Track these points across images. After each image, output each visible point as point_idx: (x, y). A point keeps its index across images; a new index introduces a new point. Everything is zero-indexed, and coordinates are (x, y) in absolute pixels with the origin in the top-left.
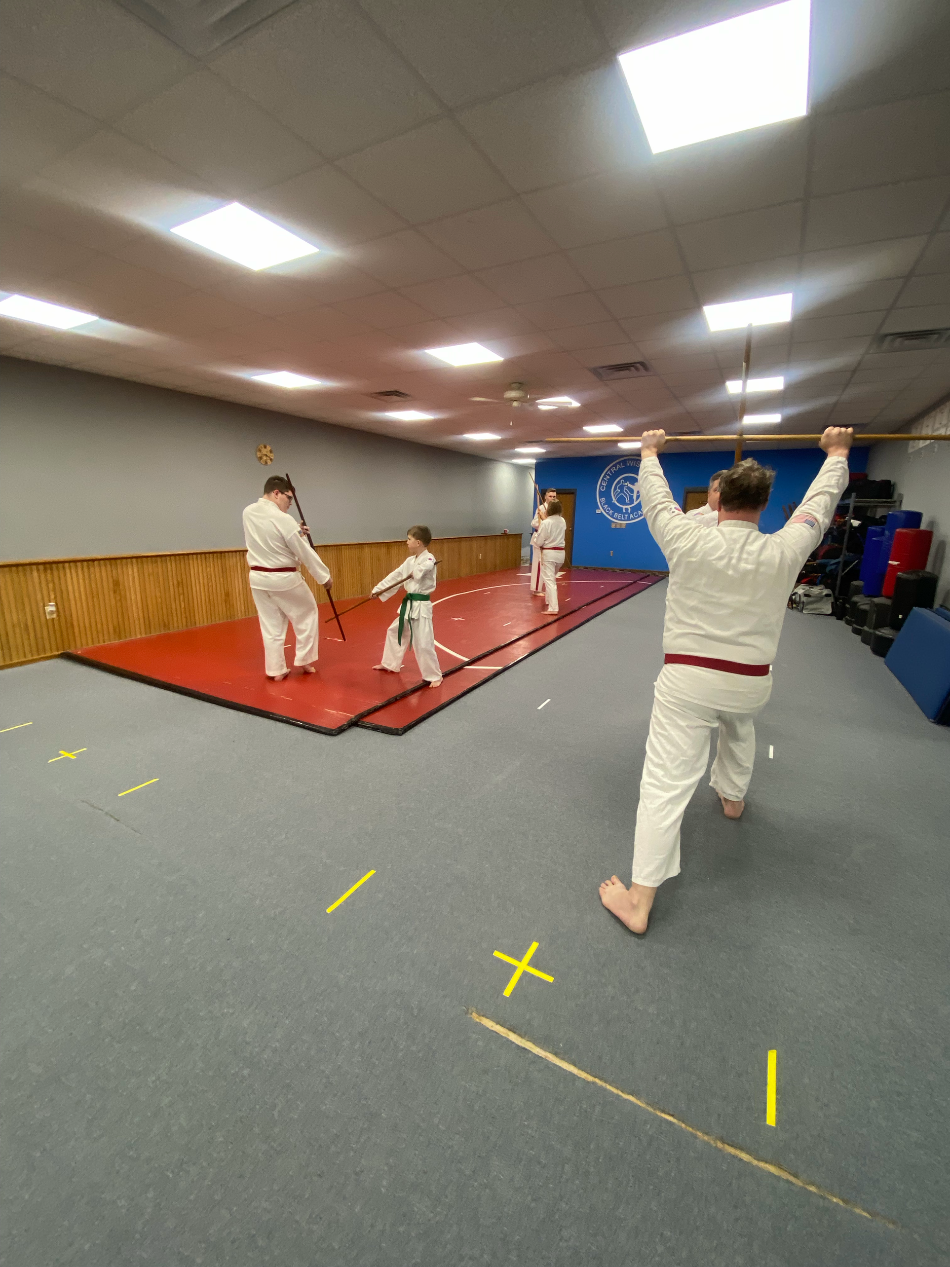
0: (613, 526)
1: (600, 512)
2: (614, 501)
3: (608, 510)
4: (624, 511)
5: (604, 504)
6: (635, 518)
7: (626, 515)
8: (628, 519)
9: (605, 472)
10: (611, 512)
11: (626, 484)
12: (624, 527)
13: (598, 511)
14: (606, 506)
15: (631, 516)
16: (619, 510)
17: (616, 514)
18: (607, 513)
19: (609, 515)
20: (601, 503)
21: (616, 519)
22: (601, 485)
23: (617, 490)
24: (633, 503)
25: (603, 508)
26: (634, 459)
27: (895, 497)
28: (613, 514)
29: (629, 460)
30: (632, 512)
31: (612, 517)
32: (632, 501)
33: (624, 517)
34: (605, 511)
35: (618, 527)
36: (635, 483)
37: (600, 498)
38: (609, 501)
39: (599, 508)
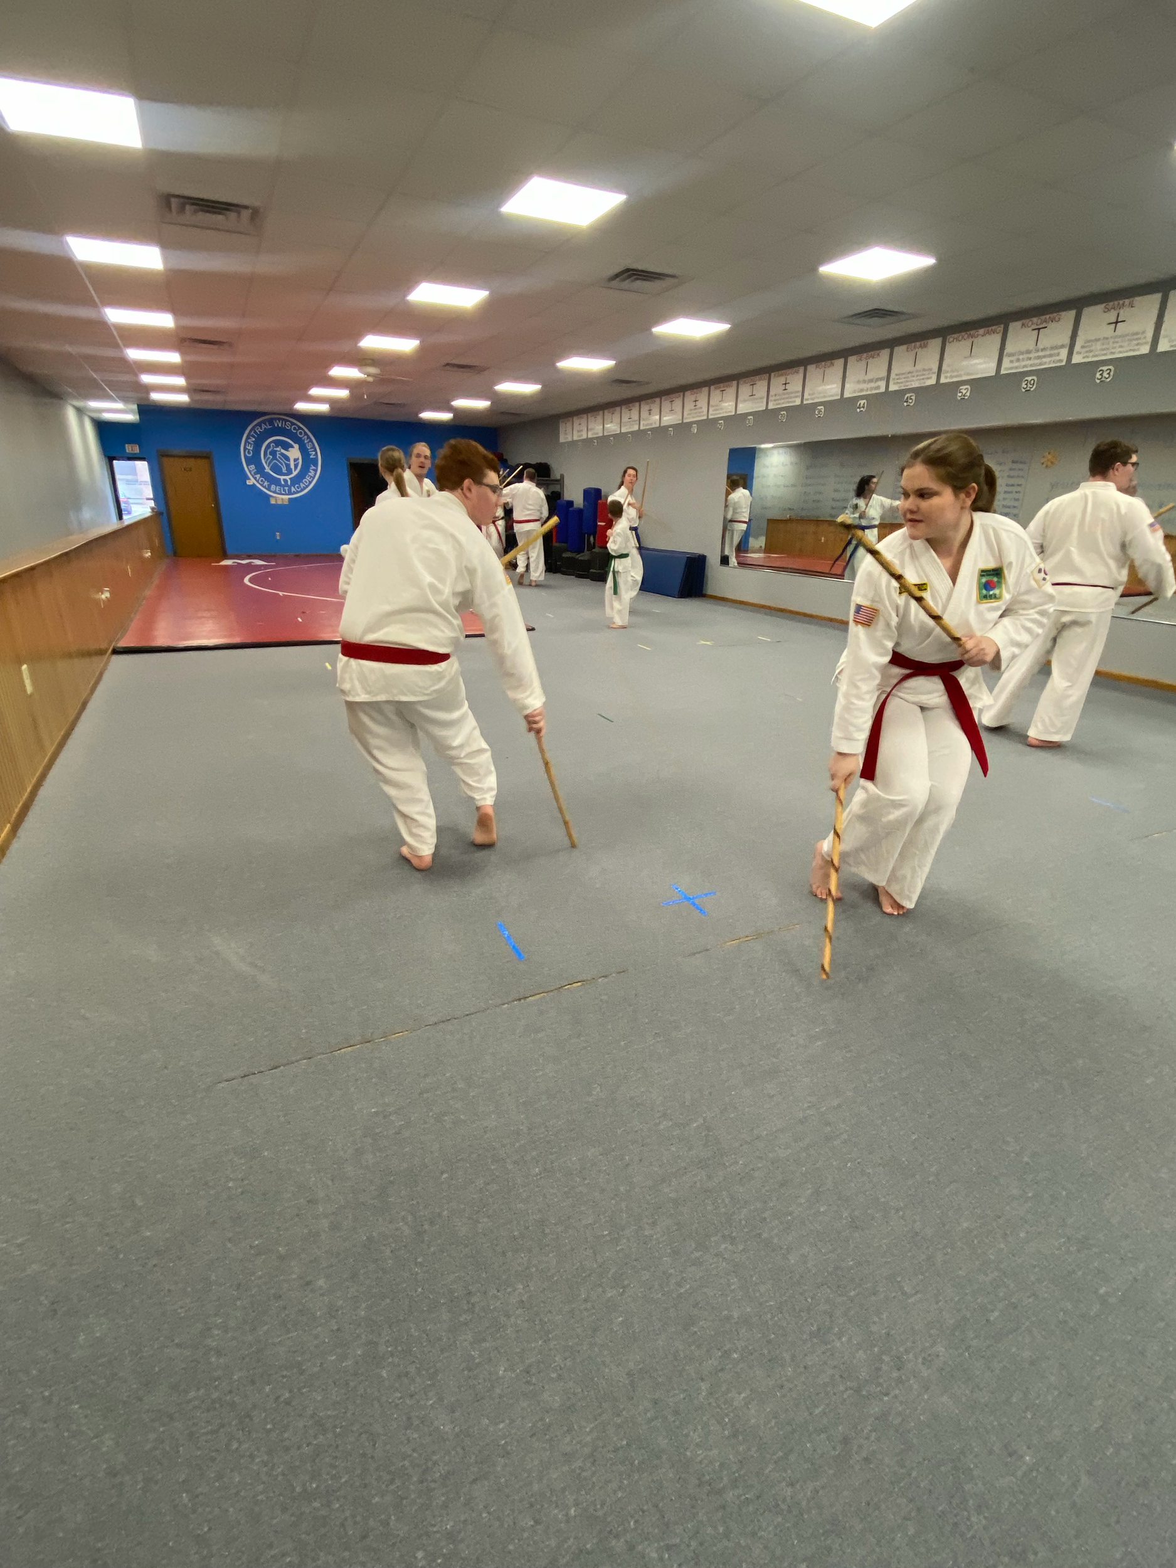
1: (251, 484)
2: (268, 470)
3: (262, 481)
4: (283, 483)
5: (256, 474)
6: (298, 492)
7: (286, 488)
8: (290, 493)
10: (266, 483)
11: (278, 449)
12: (286, 503)
13: (248, 483)
14: (258, 476)
15: (293, 489)
16: (277, 482)
17: (273, 487)
18: (261, 485)
19: (265, 487)
20: (250, 472)
21: (275, 492)
22: (245, 449)
23: (269, 456)
24: (292, 473)
25: (255, 478)
26: (284, 419)
28: (269, 486)
29: (276, 419)
30: (293, 484)
31: (269, 489)
32: (289, 472)
33: (284, 490)
34: (258, 481)
35: (280, 502)
36: (290, 449)
37: (247, 466)
38: (260, 469)
39: (249, 479)
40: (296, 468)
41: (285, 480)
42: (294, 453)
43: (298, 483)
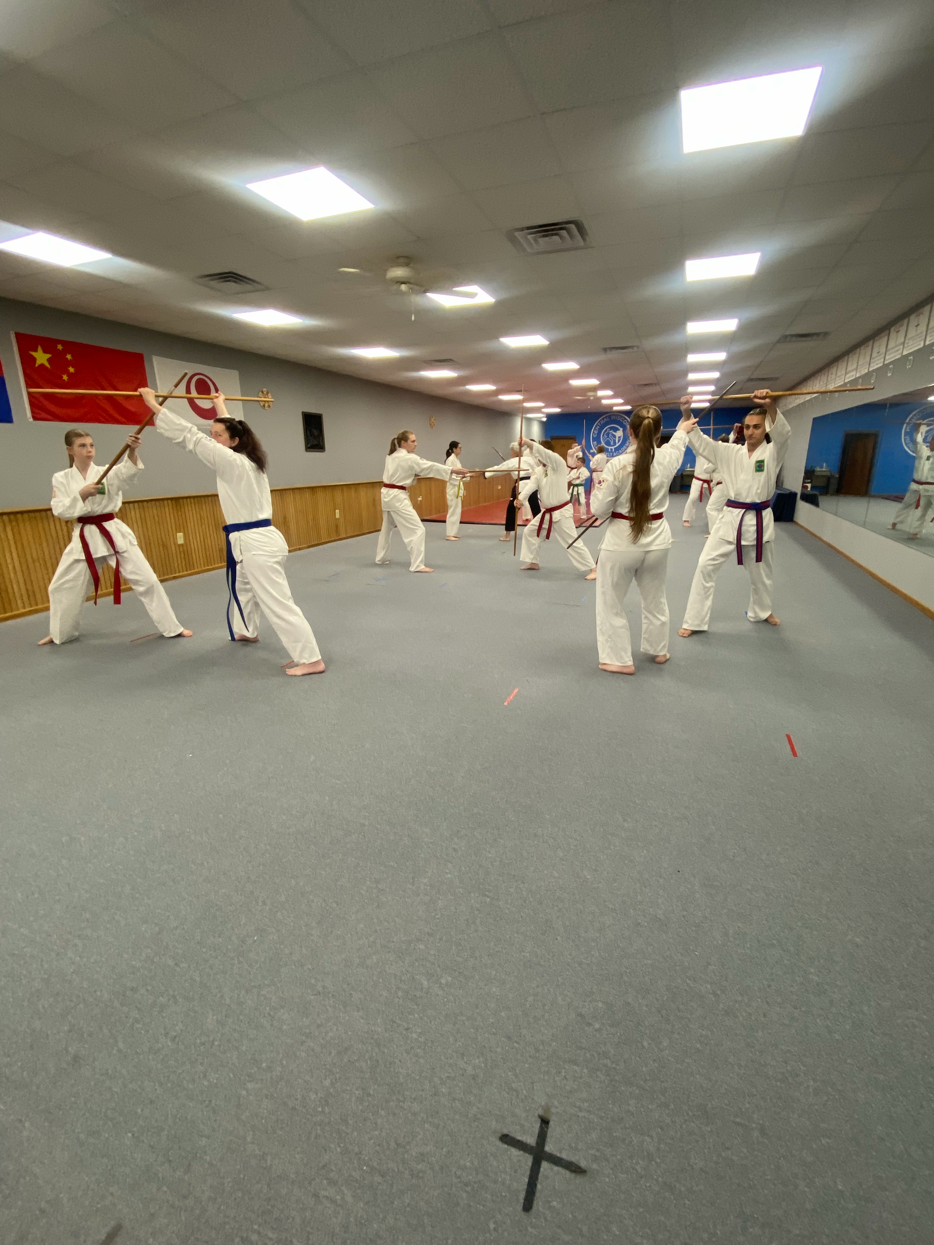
2: (603, 444)
9: (596, 424)
11: (611, 432)
20: (594, 445)
23: (605, 436)
24: (615, 445)
40: (618, 442)
43: (618, 451)
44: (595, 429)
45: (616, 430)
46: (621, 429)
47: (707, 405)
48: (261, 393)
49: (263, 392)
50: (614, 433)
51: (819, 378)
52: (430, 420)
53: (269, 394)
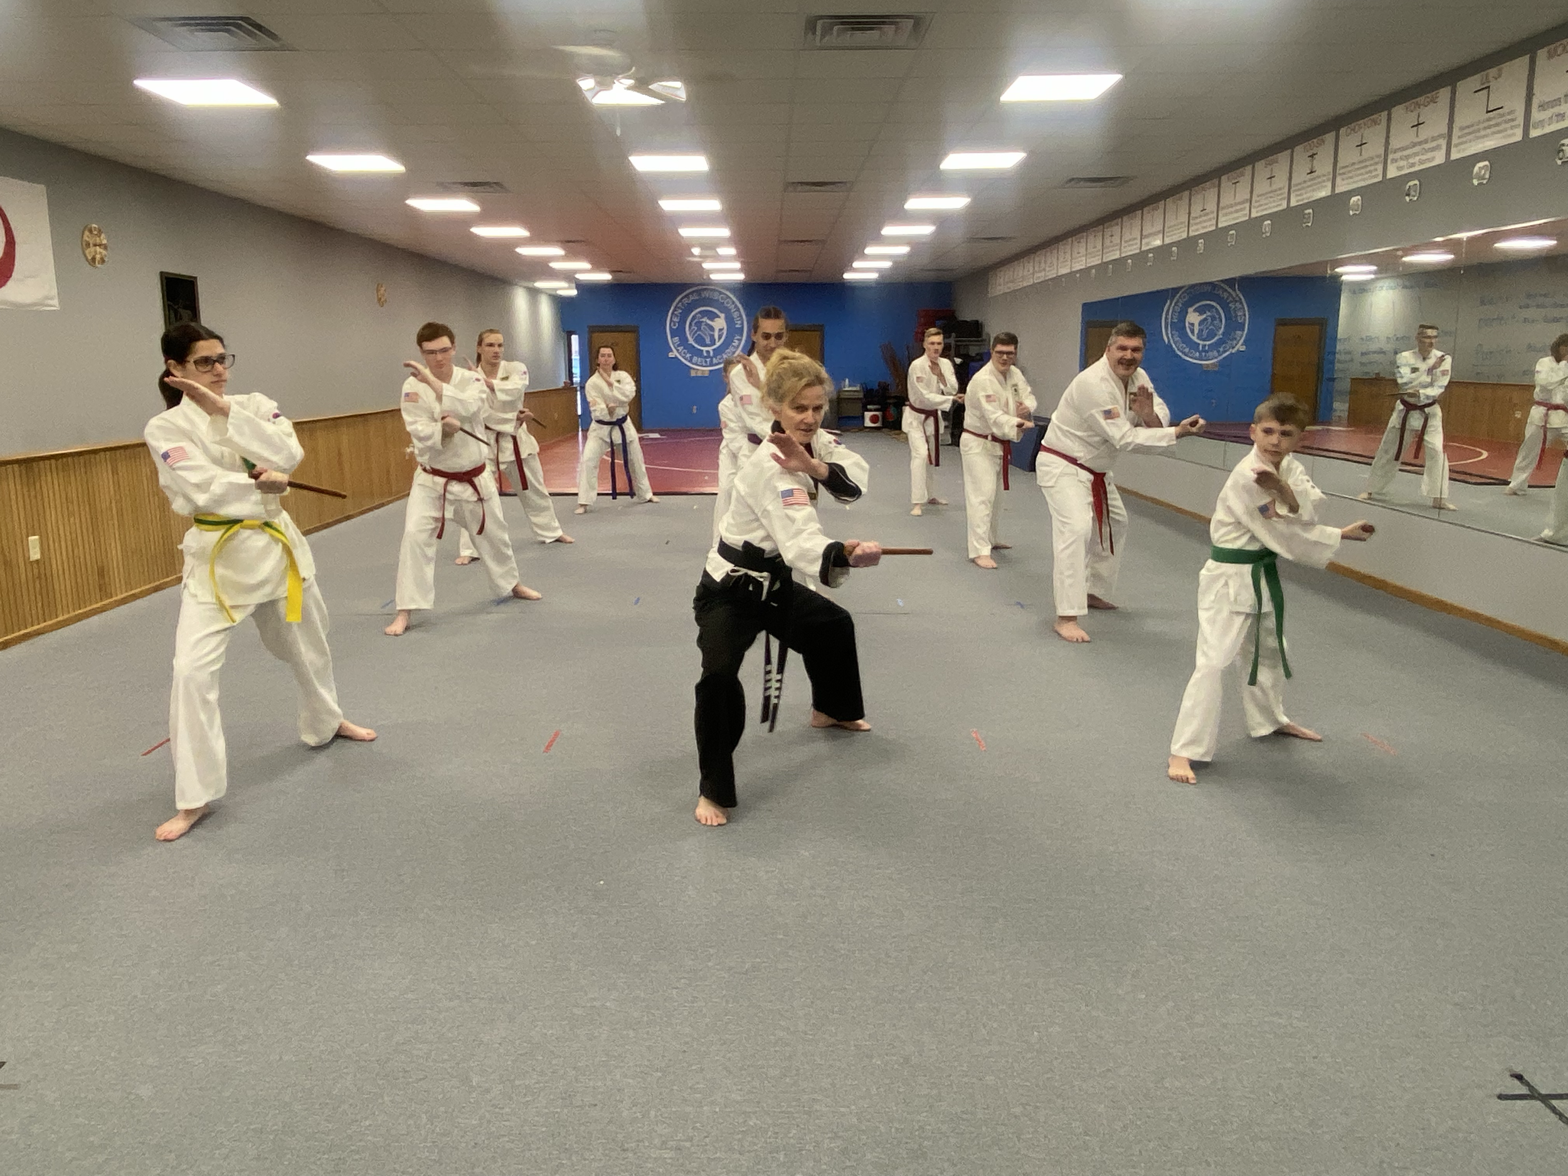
0: (693, 374)
1: (673, 356)
2: (691, 341)
3: (684, 353)
4: (705, 354)
5: (679, 346)
6: (719, 363)
7: (708, 360)
8: (711, 365)
9: (674, 304)
10: (688, 355)
11: (704, 320)
12: (706, 373)
13: (671, 355)
14: (680, 349)
15: (715, 361)
16: (699, 353)
17: (695, 359)
18: (683, 357)
19: (686, 359)
20: (673, 344)
21: (696, 364)
22: (671, 320)
23: (694, 327)
24: (715, 344)
25: (678, 350)
26: (712, 290)
27: (984, 337)
28: (691, 358)
29: (704, 289)
30: (715, 356)
31: (690, 361)
32: (713, 342)
33: (706, 362)
34: (680, 353)
35: (699, 374)
36: (716, 319)
37: (672, 338)
38: (684, 341)
39: (672, 351)
40: (720, 338)
41: (708, 352)
42: (720, 323)
43: (721, 354)
44: (673, 314)
45: (713, 316)
46: (723, 316)
47: (874, 276)
48: (87, 233)
49: (91, 231)
50: (709, 322)
51: (1083, 241)
52: (378, 291)
53: (103, 236)
